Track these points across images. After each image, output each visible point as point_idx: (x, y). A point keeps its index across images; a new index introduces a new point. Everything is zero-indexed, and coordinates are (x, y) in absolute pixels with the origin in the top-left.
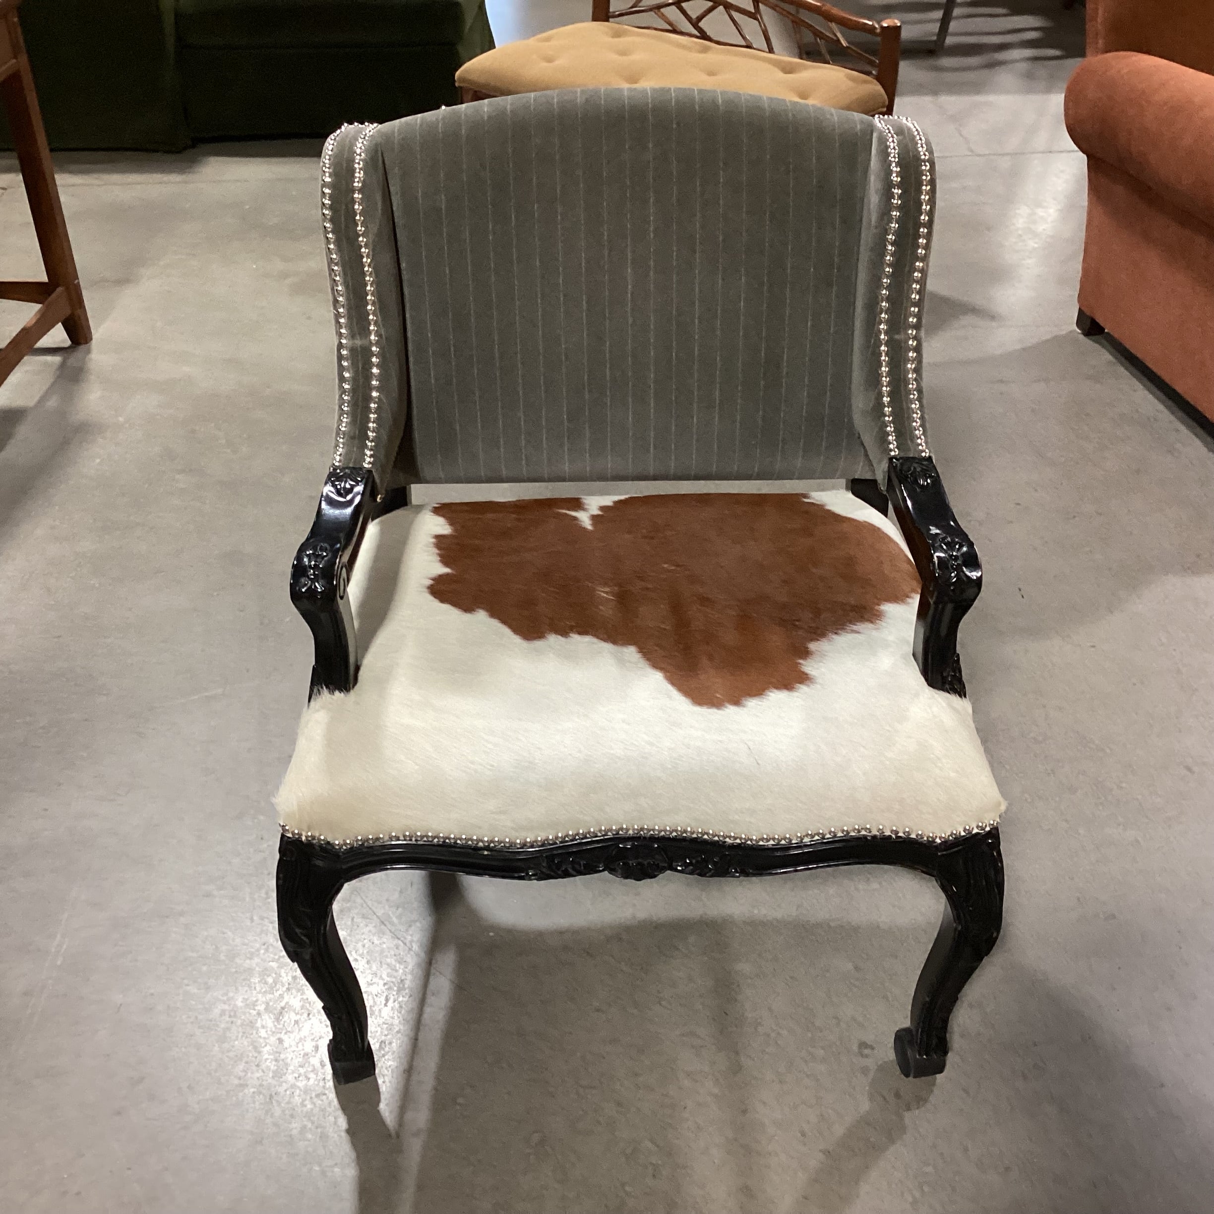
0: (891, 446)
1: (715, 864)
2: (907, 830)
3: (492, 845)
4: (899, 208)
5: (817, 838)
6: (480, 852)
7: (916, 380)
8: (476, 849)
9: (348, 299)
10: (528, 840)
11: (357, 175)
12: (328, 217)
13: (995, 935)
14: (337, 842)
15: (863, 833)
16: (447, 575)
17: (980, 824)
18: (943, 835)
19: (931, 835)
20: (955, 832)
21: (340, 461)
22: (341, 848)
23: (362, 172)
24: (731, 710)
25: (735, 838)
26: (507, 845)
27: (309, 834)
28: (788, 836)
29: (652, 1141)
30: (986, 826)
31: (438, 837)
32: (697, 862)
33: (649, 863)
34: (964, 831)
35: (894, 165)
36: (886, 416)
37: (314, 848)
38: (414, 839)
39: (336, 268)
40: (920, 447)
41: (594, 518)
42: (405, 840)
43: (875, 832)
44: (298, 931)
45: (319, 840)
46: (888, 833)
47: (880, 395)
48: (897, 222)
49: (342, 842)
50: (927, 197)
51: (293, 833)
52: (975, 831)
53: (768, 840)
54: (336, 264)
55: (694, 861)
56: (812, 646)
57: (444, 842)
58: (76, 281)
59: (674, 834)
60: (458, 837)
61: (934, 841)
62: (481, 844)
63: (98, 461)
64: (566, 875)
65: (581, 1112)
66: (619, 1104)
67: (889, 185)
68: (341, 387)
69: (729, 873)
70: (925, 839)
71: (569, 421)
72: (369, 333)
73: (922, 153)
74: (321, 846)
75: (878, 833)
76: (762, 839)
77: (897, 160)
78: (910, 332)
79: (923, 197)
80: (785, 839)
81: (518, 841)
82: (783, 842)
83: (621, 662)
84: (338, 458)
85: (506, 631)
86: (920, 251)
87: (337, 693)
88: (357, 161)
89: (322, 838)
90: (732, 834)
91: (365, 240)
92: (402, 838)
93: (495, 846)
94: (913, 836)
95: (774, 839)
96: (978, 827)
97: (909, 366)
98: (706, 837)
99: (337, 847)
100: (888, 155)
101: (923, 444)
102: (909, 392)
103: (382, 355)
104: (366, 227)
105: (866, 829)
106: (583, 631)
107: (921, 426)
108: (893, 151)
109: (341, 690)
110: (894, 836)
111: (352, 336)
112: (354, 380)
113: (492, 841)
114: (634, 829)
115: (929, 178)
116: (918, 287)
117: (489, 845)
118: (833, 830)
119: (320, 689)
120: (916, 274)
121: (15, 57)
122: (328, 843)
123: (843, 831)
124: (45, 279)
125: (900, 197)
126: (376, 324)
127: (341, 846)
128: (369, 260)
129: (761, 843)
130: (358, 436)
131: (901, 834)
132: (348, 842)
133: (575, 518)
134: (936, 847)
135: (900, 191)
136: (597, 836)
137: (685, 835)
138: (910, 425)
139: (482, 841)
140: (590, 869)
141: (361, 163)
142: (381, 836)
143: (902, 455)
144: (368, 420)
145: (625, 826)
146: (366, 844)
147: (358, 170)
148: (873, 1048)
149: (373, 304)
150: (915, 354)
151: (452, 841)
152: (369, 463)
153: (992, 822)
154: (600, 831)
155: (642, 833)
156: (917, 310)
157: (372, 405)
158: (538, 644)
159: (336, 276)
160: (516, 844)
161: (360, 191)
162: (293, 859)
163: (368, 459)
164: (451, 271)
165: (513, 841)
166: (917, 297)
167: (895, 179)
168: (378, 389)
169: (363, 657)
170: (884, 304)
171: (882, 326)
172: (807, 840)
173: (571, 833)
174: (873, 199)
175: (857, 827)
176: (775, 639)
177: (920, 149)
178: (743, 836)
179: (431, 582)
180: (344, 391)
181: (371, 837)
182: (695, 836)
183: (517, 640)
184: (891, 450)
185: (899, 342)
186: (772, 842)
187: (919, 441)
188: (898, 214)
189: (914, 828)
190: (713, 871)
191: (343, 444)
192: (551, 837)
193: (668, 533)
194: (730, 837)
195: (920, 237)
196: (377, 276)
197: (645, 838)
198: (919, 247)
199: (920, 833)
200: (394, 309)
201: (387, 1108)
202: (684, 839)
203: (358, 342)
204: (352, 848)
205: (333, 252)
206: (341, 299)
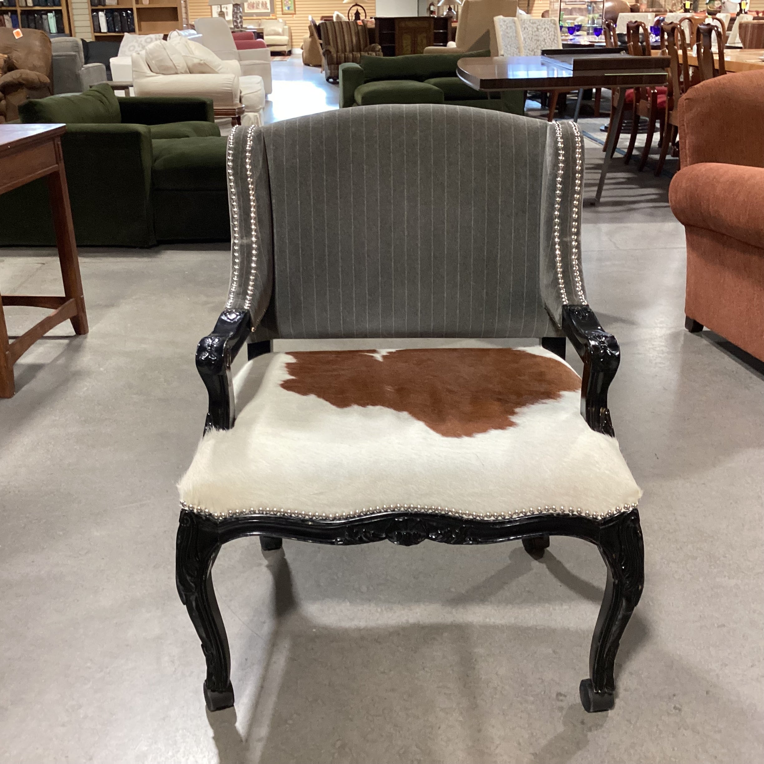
0: (564, 300)
1: (456, 534)
2: (579, 510)
3: (314, 518)
4: (563, 162)
5: (521, 515)
6: (306, 523)
7: (577, 265)
8: (304, 521)
9: (240, 216)
10: (337, 515)
11: (249, 143)
12: (231, 167)
13: (640, 587)
14: (216, 515)
15: (551, 511)
16: (293, 379)
17: (626, 506)
18: (603, 514)
19: (595, 514)
20: (610, 511)
21: (230, 306)
22: (218, 519)
23: (252, 142)
24: (466, 439)
25: (469, 515)
26: (324, 518)
27: (199, 508)
28: (503, 514)
29: (417, 746)
30: (630, 507)
31: (280, 512)
32: (445, 532)
33: (414, 533)
34: (616, 511)
35: (559, 138)
36: (560, 284)
37: (202, 518)
38: (265, 513)
39: (234, 197)
40: (582, 300)
41: (384, 357)
42: (259, 513)
43: (559, 511)
44: (188, 578)
45: (205, 512)
46: (567, 512)
47: (557, 273)
48: (562, 170)
49: (219, 515)
50: (580, 156)
51: (189, 507)
52: (623, 510)
53: (490, 517)
54: (234, 195)
55: (443, 532)
56: (517, 410)
57: (284, 515)
58: (82, 296)
59: (430, 511)
60: (293, 512)
61: (596, 519)
62: (307, 517)
63: (85, 389)
64: (361, 541)
65: (370, 729)
66: (396, 726)
67: (557, 149)
68: (233, 267)
69: (465, 541)
70: (591, 516)
71: (369, 295)
72: (252, 236)
73: (575, 132)
74: (206, 516)
75: (560, 512)
76: (486, 516)
77: (561, 136)
78: (573, 237)
79: (577, 156)
80: (500, 516)
81: (331, 516)
82: (500, 518)
83: (399, 418)
84: (229, 304)
85: (328, 403)
86: (576, 188)
87: (221, 430)
88: (249, 136)
89: (207, 510)
90: (467, 512)
91: (252, 180)
92: (257, 512)
93: (317, 519)
94: (583, 514)
95: (494, 516)
96: (624, 507)
97: (573, 257)
98: (450, 514)
99: (216, 518)
100: (556, 133)
101: (583, 299)
102: (573, 272)
103: (258, 249)
104: (253, 172)
105: (552, 509)
106: (374, 404)
107: (581, 290)
108: (559, 131)
109: (223, 429)
110: (571, 514)
111: (242, 237)
112: (242, 263)
113: (314, 516)
114: (404, 507)
115: (580, 145)
116: (577, 210)
117: (312, 518)
118: (531, 509)
119: (211, 427)
120: (575, 202)
121: (57, 163)
122: (210, 515)
123: (538, 510)
124: (63, 295)
125: (564, 156)
126: (256, 231)
127: (219, 517)
128: (253, 193)
129: (486, 519)
130: (242, 293)
131: (575, 513)
132: (223, 514)
133: (372, 356)
134: (598, 522)
135: (563, 152)
136: (380, 512)
137: (437, 512)
138: (575, 290)
139: (308, 515)
140: (376, 538)
141: (251, 137)
142: (244, 510)
143: (571, 303)
144: (248, 285)
145: (398, 505)
146: (234, 516)
147: (249, 141)
148: (565, 696)
149: (255, 219)
150: (577, 250)
151: (289, 515)
152: (248, 306)
153: (633, 505)
154: (383, 508)
155: (410, 510)
156: (576, 224)
157: (251, 277)
158: (346, 409)
159: (234, 202)
160: (329, 517)
161: (250, 152)
162: (188, 525)
163: (247, 305)
164: (301, 204)
165: (328, 515)
166: (577, 216)
167: (560, 145)
168: (255, 269)
169: (238, 414)
170: (557, 220)
171: (556, 234)
172: (514, 516)
173: (364, 510)
174: (548, 158)
175: (547, 507)
176: (496, 407)
177: (575, 131)
178: (474, 514)
179: (282, 382)
180: (235, 270)
181: (237, 511)
182: (443, 513)
183: (334, 407)
184: (564, 302)
185: (566, 243)
186: (492, 518)
187: (581, 297)
188: (563, 165)
189: (584, 508)
190: (455, 539)
191: (233, 298)
192: (351, 513)
193: (429, 362)
194: (465, 514)
195: (576, 179)
196: (258, 202)
197: (411, 514)
198: (576, 186)
199: (587, 512)
200: (267, 222)
201: (240, 725)
202: (436, 515)
203: (245, 241)
204: (225, 519)
205: (233, 187)
206: (236, 216)
